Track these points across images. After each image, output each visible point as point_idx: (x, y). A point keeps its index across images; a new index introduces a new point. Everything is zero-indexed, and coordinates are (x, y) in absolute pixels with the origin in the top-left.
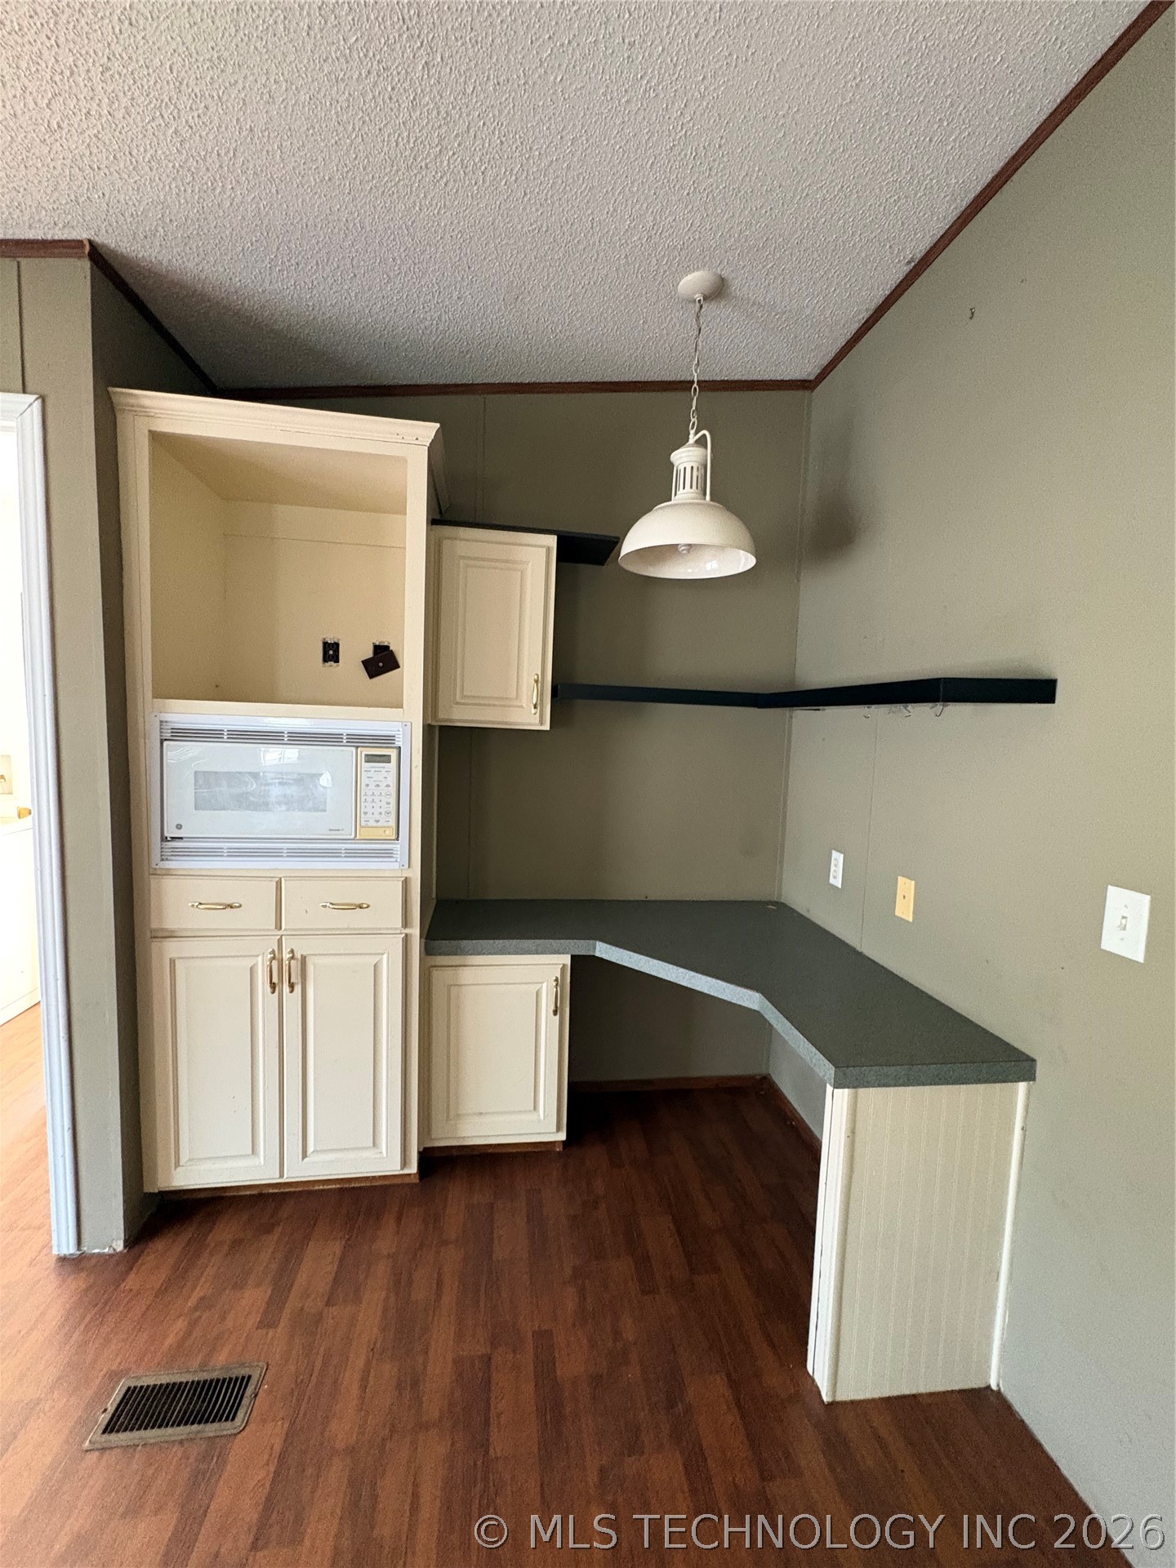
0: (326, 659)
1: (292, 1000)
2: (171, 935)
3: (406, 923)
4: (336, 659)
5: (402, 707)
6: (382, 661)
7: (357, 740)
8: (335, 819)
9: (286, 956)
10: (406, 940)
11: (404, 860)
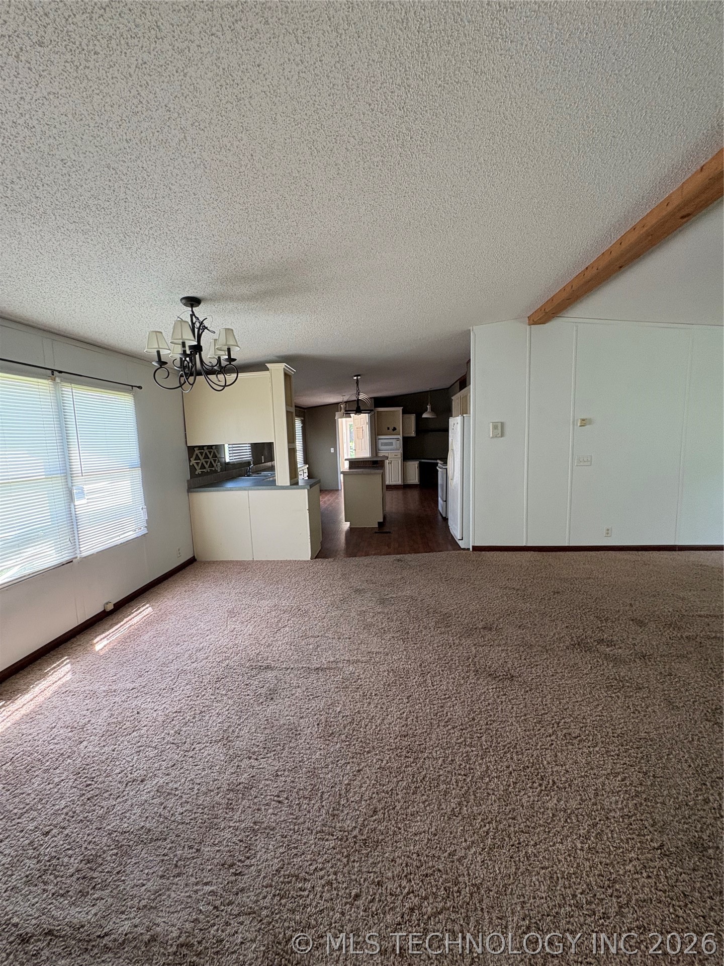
0: (388, 429)
3: (401, 457)
5: (400, 435)
6: (394, 429)
7: (395, 439)
8: (394, 447)
10: (401, 459)
11: (401, 451)
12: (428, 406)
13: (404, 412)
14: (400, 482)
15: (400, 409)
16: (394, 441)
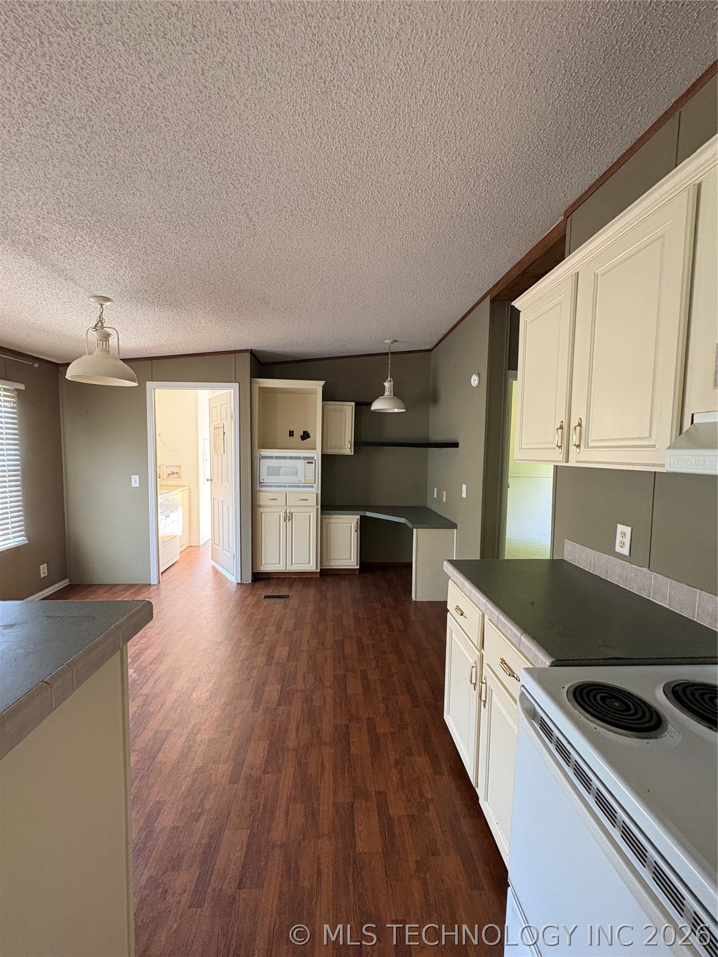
0: (290, 435)
1: (289, 523)
2: (261, 506)
3: (317, 505)
4: (293, 435)
5: (315, 449)
6: (305, 436)
7: (305, 458)
8: (300, 478)
9: (288, 512)
10: (317, 509)
11: (317, 489)
12: (387, 384)
13: (328, 396)
14: (311, 566)
15: (317, 386)
16: (300, 464)
